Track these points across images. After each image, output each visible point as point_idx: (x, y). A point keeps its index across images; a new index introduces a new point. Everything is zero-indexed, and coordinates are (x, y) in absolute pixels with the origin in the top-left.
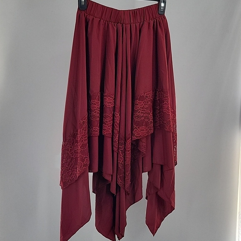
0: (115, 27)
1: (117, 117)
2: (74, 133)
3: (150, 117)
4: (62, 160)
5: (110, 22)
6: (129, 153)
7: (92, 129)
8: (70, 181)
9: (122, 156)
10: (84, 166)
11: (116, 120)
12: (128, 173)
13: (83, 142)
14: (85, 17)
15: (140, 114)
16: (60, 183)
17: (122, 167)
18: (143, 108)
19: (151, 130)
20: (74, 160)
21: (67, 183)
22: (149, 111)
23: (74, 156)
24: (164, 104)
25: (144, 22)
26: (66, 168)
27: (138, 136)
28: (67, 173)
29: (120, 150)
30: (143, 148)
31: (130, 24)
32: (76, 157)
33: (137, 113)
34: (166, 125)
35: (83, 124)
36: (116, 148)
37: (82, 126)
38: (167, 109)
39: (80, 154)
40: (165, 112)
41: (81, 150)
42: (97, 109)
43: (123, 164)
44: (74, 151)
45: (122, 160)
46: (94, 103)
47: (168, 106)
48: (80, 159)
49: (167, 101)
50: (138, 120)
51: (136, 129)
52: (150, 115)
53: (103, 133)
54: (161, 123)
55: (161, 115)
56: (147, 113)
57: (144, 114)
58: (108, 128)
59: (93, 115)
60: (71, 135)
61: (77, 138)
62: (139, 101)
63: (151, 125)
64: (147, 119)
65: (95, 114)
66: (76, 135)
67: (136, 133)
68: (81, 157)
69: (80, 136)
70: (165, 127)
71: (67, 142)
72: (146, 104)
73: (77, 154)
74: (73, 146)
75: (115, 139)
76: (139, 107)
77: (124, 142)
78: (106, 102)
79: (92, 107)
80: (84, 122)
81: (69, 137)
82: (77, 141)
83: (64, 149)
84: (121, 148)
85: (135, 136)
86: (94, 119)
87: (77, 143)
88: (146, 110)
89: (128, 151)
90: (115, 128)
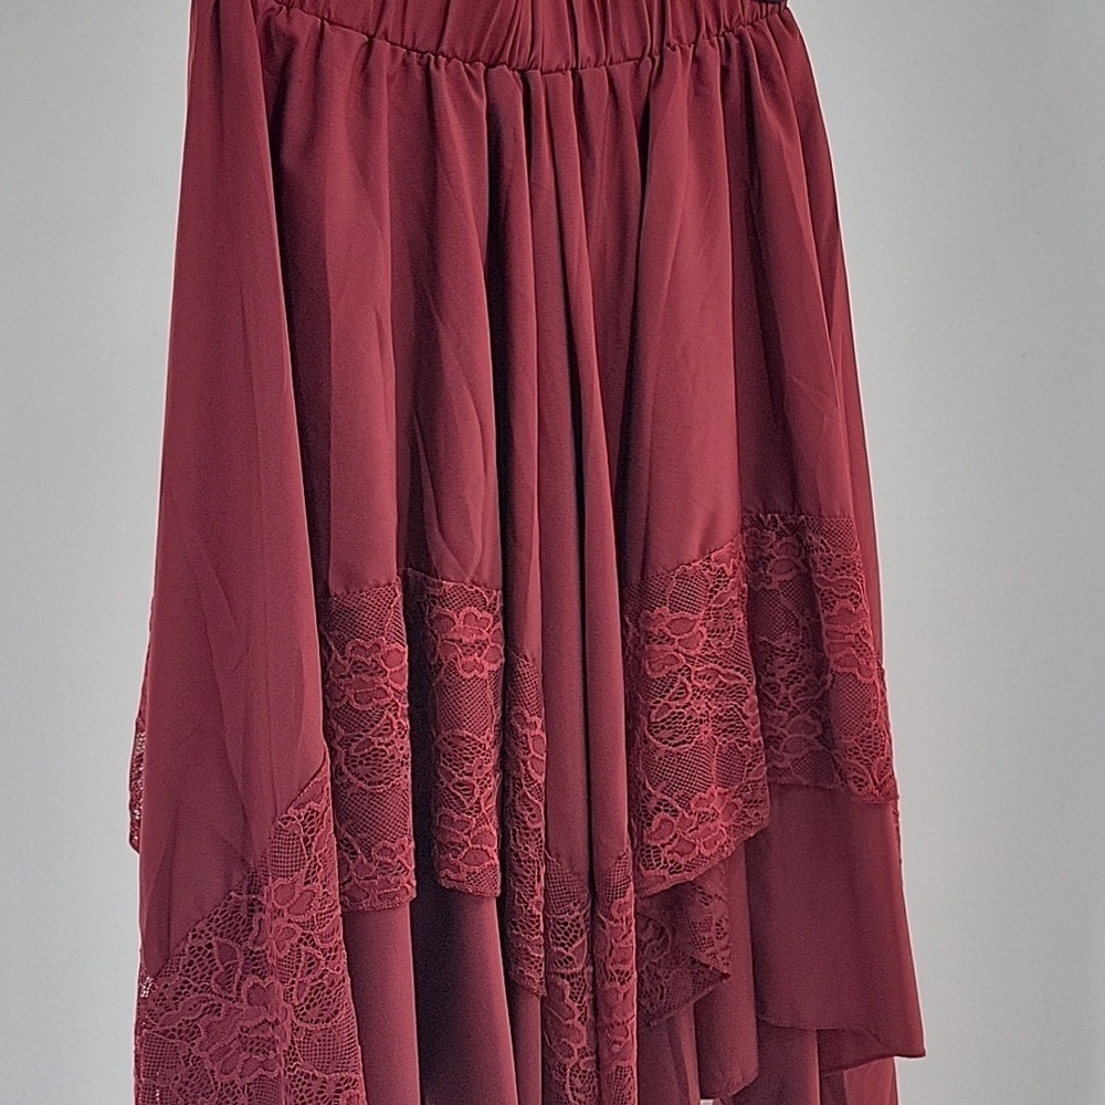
0: (478, 91)
1: (530, 740)
2: (231, 905)
3: (746, 718)
5: (436, 56)
6: (624, 988)
7: (369, 856)
9: (578, 1015)
11: (525, 762)
14: (260, 18)
15: (689, 704)
17: (579, 1095)
18: (706, 660)
19: (755, 803)
20: (243, 1100)
22: (739, 674)
23: (239, 1068)
24: (835, 613)
25: (661, 52)
27: (681, 860)
29: (563, 976)
30: (714, 936)
31: (574, 71)
32: (254, 1076)
33: (670, 699)
34: (858, 759)
35: (305, 831)
36: (536, 967)
37: (302, 850)
38: (857, 651)
39: (297, 1065)
40: (846, 670)
41: (307, 1030)
42: (396, 705)
43: (585, 1072)
44: (240, 1036)
45: (579, 1047)
46: (370, 659)
47: (863, 629)
48: (302, 1098)
49: (855, 592)
50: (674, 749)
51: (666, 811)
52: (747, 701)
53: (446, 876)
54: (809, 744)
55: (803, 693)
56: (728, 689)
57: (713, 696)
58: (476, 833)
59: (369, 753)
60: (211, 921)
61: (255, 933)
62: (676, 615)
63: (755, 769)
64: (731, 732)
65: (380, 744)
66: (243, 912)
67: (669, 844)
68: (310, 1085)
69: (291, 925)
70: (855, 777)
71: (181, 974)
72: (718, 631)
73: (264, 1052)
74: (226, 997)
75: (526, 907)
76: (675, 654)
77: (585, 915)
78: (453, 641)
79: (355, 694)
80: (312, 817)
81: (194, 936)
82: (255, 959)
83: (158, 1028)
84: (567, 963)
85: (665, 862)
86: (380, 783)
87: (260, 976)
88: (720, 668)
89: (619, 979)
90: (524, 822)
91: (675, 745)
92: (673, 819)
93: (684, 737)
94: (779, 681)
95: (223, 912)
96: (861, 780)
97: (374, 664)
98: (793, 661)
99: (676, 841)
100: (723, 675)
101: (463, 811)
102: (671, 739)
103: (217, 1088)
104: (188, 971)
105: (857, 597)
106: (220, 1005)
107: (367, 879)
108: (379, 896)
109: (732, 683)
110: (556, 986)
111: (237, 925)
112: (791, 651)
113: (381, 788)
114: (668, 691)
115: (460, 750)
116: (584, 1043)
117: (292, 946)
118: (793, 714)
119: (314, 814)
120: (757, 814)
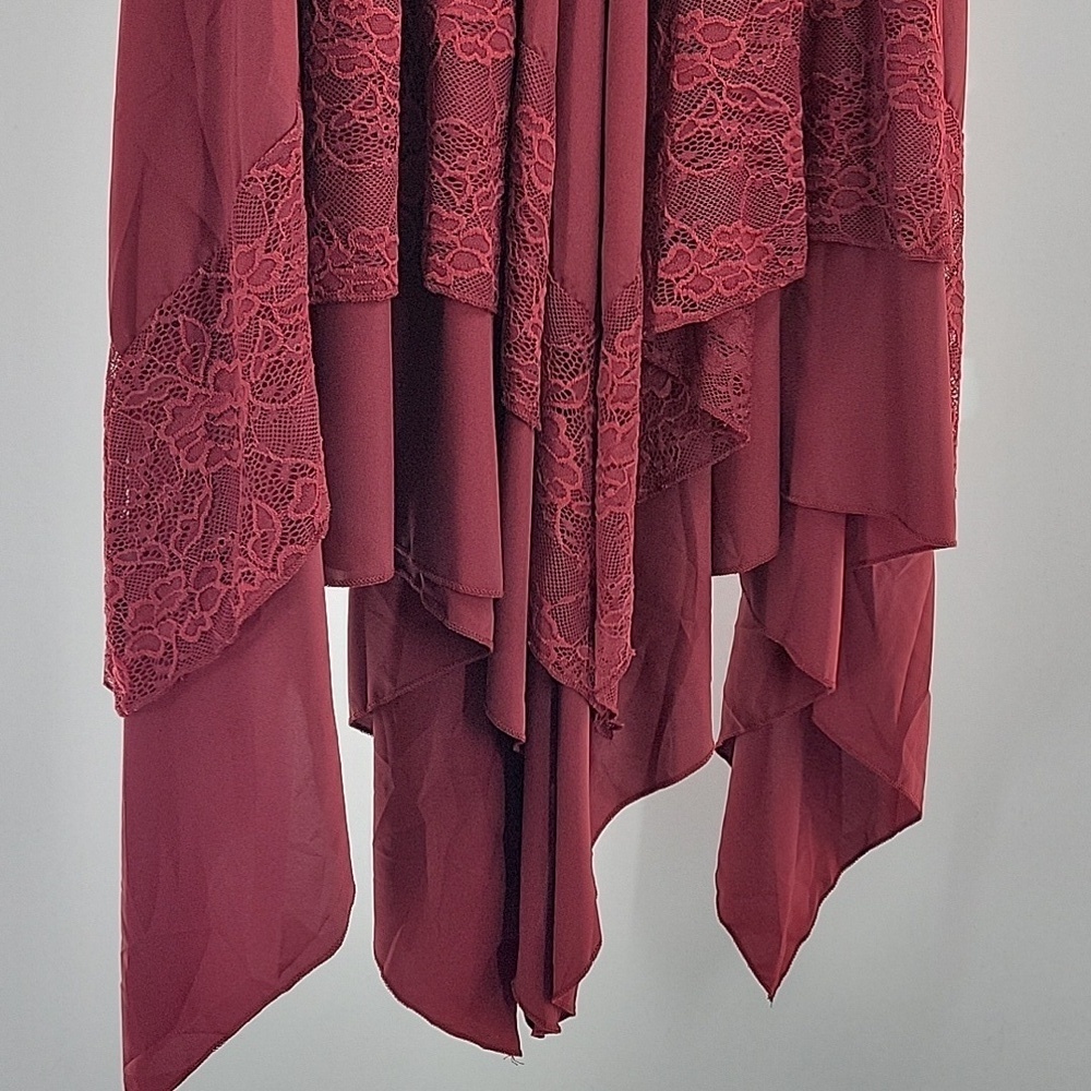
1: (535, 144)
2: (198, 282)
4: (114, 496)
6: (624, 429)
7: (345, 242)
8: (182, 657)
9: (574, 453)
10: (292, 542)
11: (528, 168)
12: (622, 586)
13: (275, 350)
15: (718, 123)
16: (110, 667)
17: (570, 540)
18: (738, 75)
19: (790, 251)
20: (207, 490)
21: (158, 669)
22: (780, 99)
23: (204, 457)
24: (899, 40)
26: (146, 554)
27: (697, 298)
28: (152, 594)
29: (559, 411)
30: (731, 391)
32: (219, 466)
33: (696, 116)
34: (910, 209)
35: (268, 194)
36: (528, 394)
37: (264, 216)
38: (921, 85)
39: (253, 446)
40: (905, 106)
41: (262, 409)
42: (382, 78)
43: (578, 516)
44: (206, 423)
45: (573, 488)
46: (354, 21)
47: (930, 62)
48: (257, 480)
49: (925, 16)
50: (697, 173)
51: (684, 241)
52: (789, 132)
53: (433, 279)
54: (862, 200)
55: (861, 140)
56: (767, 116)
57: (748, 121)
58: (466, 234)
59: (350, 128)
60: (178, 297)
61: (223, 315)
62: (710, 20)
63: (791, 212)
64: (767, 166)
65: (362, 119)
66: (212, 290)
67: (685, 278)
68: (264, 467)
69: (250, 297)
70: (904, 230)
71: (147, 352)
72: (760, 46)
73: (229, 442)
74: (192, 381)
75: (521, 328)
76: (706, 64)
77: (589, 350)
78: (452, 17)
79: (337, 61)
80: (276, 182)
81: (161, 313)
82: (222, 343)
83: (123, 406)
84: (565, 397)
85: (679, 298)
86: (361, 161)
87: (226, 360)
88: (758, 90)
89: (619, 418)
90: (524, 235)
91: (699, 169)
92: (690, 252)
93: (708, 160)
94: (833, 125)
95: (190, 288)
96: (911, 233)
97: (359, 28)
98: (851, 102)
99: (692, 275)
100: (762, 99)
101: (454, 209)
102: (694, 161)
103: (182, 476)
104: (154, 349)
105: (927, 23)
106: (186, 389)
107: (344, 266)
108: (354, 287)
109: (772, 109)
110: (551, 419)
111: (206, 305)
112: (850, 91)
113: (361, 167)
114: (695, 107)
115: (454, 140)
116: (579, 485)
117: (251, 319)
118: (845, 164)
119: (279, 179)
120: (791, 264)
